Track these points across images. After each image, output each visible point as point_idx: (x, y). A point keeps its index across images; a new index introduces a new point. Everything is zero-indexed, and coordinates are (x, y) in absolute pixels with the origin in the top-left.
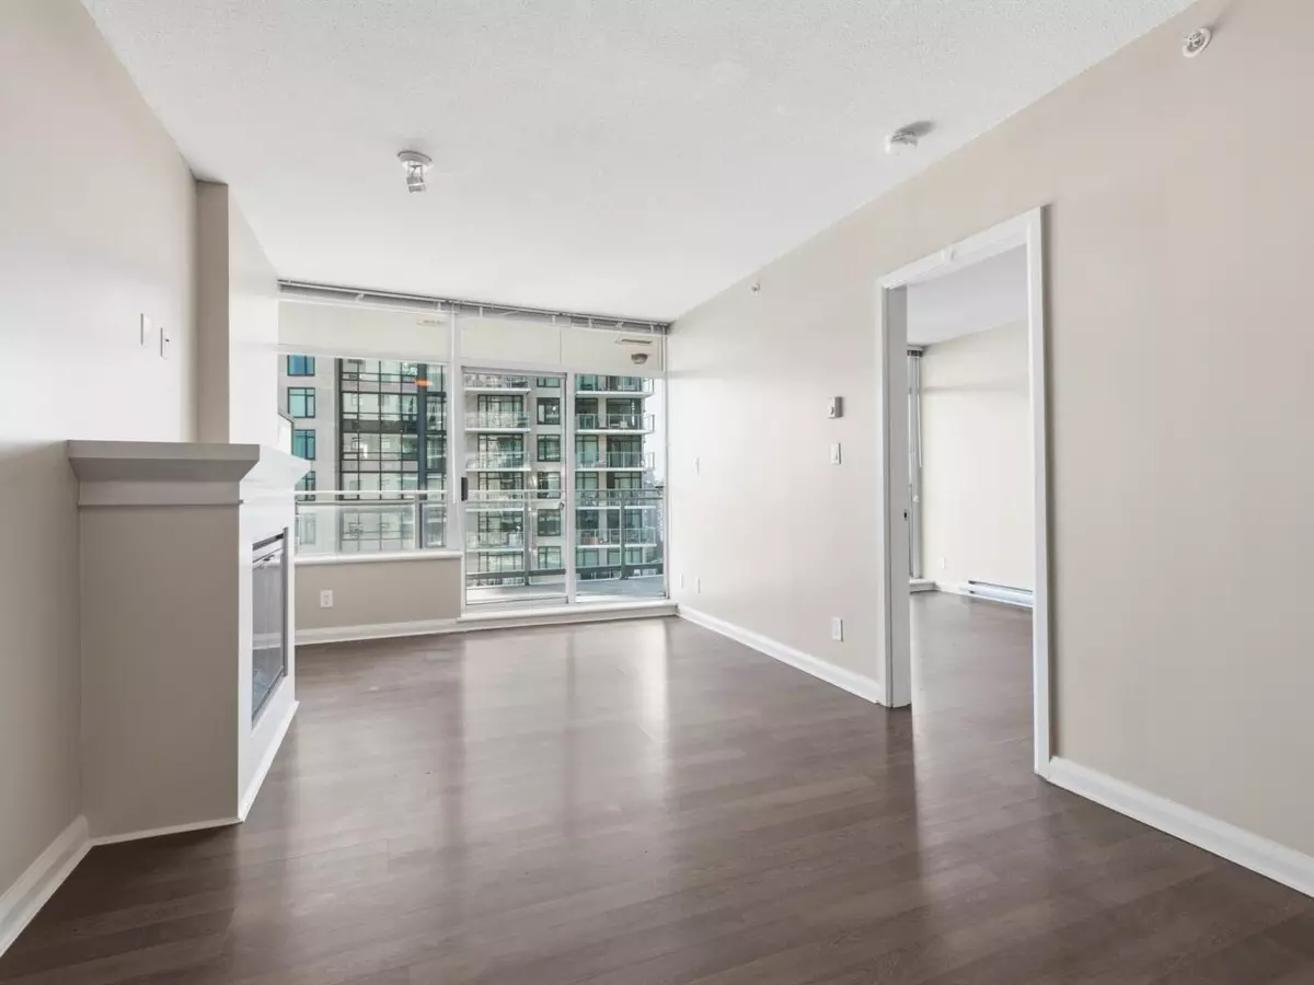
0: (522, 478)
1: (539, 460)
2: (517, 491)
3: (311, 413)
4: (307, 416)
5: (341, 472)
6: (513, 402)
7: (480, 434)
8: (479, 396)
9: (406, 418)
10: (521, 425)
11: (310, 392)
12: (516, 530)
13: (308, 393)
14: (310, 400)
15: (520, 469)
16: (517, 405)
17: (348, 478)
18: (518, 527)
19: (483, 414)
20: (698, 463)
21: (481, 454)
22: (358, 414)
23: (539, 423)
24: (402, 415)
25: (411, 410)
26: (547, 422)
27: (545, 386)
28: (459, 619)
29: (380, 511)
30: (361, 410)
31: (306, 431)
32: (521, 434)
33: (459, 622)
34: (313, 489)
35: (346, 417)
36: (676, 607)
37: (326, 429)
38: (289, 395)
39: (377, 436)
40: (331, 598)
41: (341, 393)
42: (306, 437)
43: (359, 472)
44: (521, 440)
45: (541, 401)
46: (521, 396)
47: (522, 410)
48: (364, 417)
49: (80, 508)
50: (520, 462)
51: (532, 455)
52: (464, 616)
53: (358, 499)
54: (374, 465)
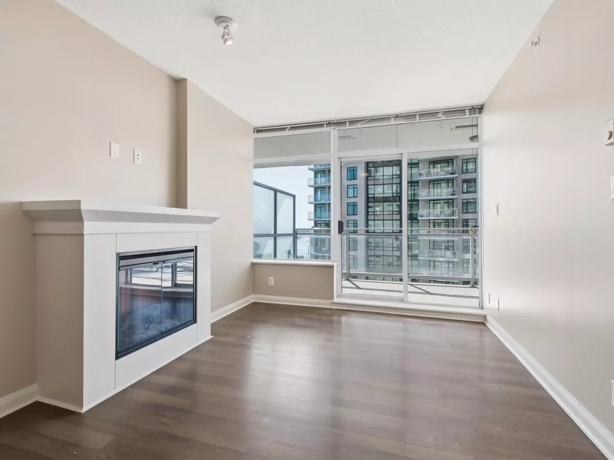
0: (453, 222)
1: (463, 213)
2: (451, 229)
3: (355, 195)
4: (354, 197)
5: (367, 220)
6: (448, 183)
7: (430, 200)
8: (430, 181)
9: (395, 195)
10: (453, 195)
11: (355, 186)
12: (450, 249)
13: (355, 187)
14: (355, 189)
15: (452, 218)
16: (450, 184)
17: (371, 223)
18: (451, 248)
19: (432, 190)
20: (497, 208)
21: (431, 210)
22: (374, 194)
23: (463, 193)
24: (393, 193)
25: (397, 191)
26: (468, 192)
27: (467, 172)
28: (332, 301)
29: (383, 238)
30: (376, 193)
31: (354, 203)
32: (453, 199)
33: (332, 303)
34: (357, 227)
35: (370, 196)
36: (485, 316)
37: (361, 202)
38: (348, 188)
39: (382, 203)
40: (273, 282)
41: (367, 185)
42: (354, 206)
43: (374, 220)
44: (453, 202)
45: (464, 181)
46: (453, 179)
47: (453, 186)
48: (376, 196)
49: (35, 234)
50: (453, 213)
51: (458, 210)
52: (336, 300)
53: (374, 232)
54: (381, 218)
